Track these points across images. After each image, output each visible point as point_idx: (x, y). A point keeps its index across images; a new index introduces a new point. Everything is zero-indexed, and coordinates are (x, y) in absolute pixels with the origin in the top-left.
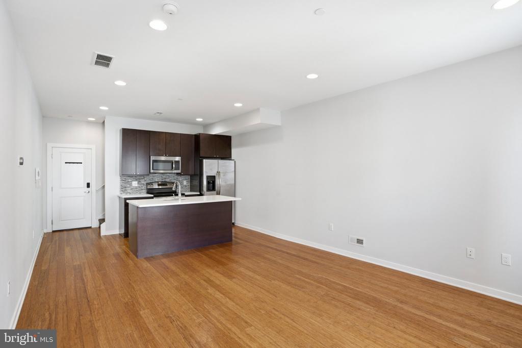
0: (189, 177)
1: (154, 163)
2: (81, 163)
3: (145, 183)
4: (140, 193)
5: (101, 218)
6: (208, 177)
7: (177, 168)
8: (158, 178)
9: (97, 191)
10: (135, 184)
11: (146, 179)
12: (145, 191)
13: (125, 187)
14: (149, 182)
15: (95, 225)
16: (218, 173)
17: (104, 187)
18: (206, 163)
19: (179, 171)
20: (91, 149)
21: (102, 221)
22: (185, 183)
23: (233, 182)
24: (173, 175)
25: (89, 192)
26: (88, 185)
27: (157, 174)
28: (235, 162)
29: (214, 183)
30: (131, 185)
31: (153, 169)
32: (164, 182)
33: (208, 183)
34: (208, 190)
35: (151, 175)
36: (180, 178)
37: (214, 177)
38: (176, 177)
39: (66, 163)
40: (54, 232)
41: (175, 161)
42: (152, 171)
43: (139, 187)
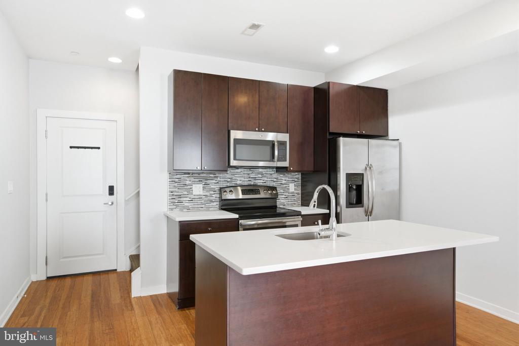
0: (300, 176)
1: (237, 146)
2: (99, 148)
3: (217, 187)
4: (208, 209)
5: (134, 253)
6: (349, 176)
7: (282, 158)
8: (241, 178)
9: (127, 202)
10: (198, 189)
11: (219, 179)
12: (216, 204)
13: (180, 196)
14: (225, 185)
15: (123, 265)
16: (369, 167)
17: (138, 194)
18: (345, 145)
19: (286, 164)
20: (116, 121)
21: (135, 260)
22: (292, 187)
23: (397, 188)
24: (270, 171)
25: (112, 203)
26: (111, 190)
27: (239, 170)
28: (400, 144)
29: (359, 189)
30: (190, 191)
31: (235, 159)
32: (254, 185)
33: (349, 189)
34: (350, 205)
35: (230, 171)
36: (283, 178)
37: (361, 176)
38: (275, 175)
39: (71, 147)
40: (49, 278)
41: (278, 142)
42: (233, 163)
43: (206, 196)
